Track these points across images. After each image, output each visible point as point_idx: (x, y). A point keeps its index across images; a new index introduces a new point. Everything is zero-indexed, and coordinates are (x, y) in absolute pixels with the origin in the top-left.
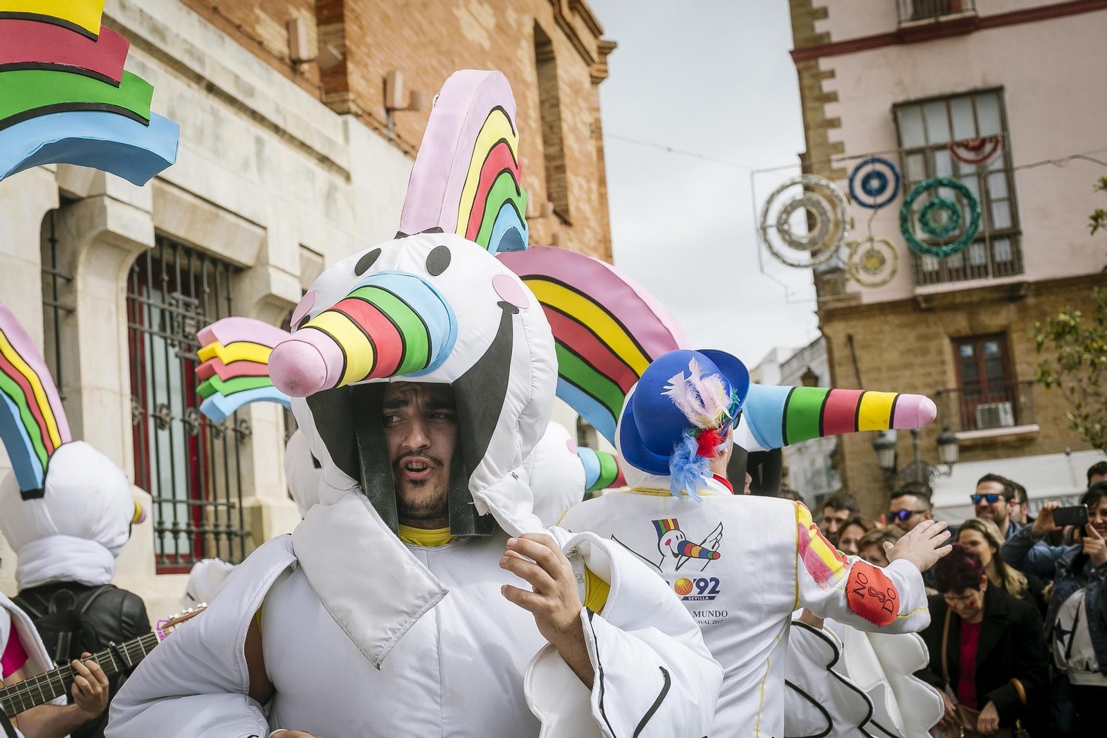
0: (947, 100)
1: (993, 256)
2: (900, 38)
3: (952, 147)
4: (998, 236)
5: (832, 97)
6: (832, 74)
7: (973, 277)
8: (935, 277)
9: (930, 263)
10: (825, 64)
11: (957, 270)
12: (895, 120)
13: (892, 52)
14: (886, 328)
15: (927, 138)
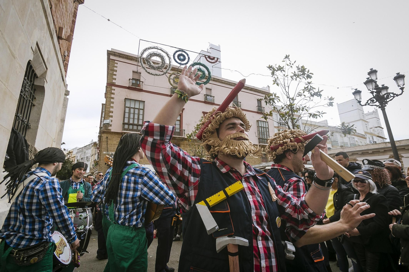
0: (135, 100)
1: (138, 128)
2: (129, 88)
3: (134, 108)
4: (140, 125)
5: (113, 94)
6: (114, 90)
7: (134, 131)
8: (127, 130)
9: (126, 126)
10: (113, 88)
11: (131, 129)
12: (125, 101)
13: (127, 90)
14: (115, 137)
15: (130, 105)
